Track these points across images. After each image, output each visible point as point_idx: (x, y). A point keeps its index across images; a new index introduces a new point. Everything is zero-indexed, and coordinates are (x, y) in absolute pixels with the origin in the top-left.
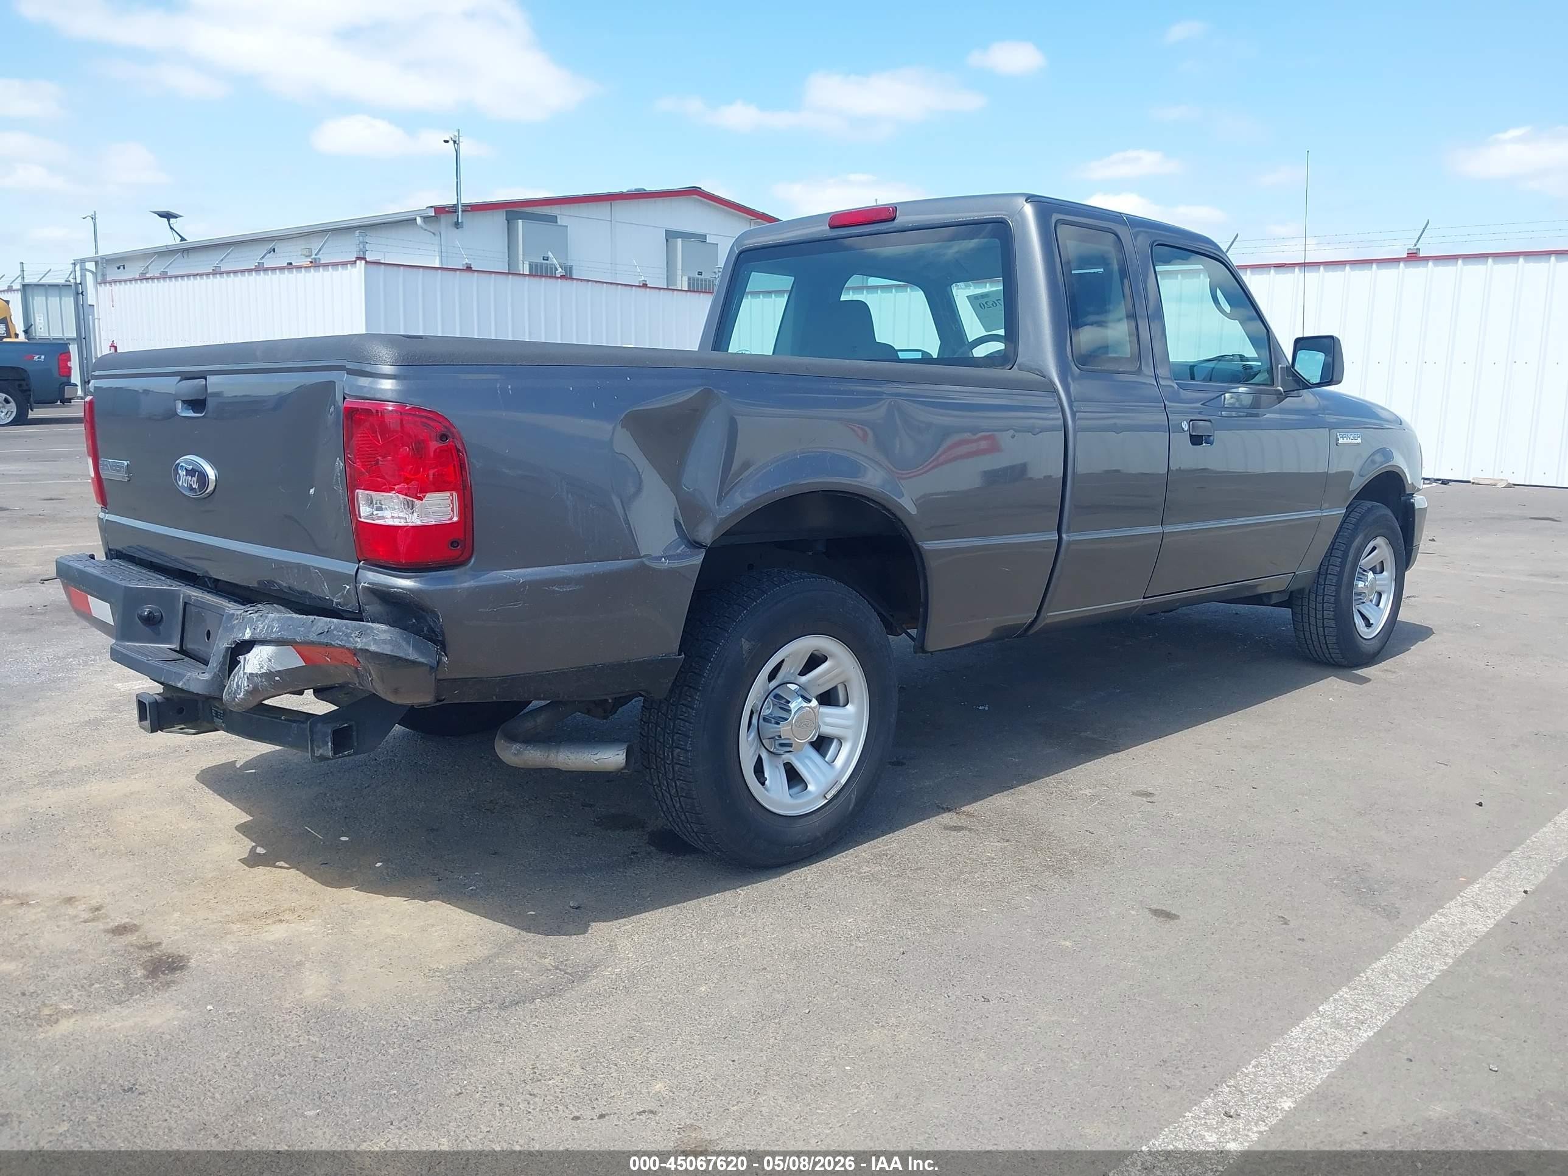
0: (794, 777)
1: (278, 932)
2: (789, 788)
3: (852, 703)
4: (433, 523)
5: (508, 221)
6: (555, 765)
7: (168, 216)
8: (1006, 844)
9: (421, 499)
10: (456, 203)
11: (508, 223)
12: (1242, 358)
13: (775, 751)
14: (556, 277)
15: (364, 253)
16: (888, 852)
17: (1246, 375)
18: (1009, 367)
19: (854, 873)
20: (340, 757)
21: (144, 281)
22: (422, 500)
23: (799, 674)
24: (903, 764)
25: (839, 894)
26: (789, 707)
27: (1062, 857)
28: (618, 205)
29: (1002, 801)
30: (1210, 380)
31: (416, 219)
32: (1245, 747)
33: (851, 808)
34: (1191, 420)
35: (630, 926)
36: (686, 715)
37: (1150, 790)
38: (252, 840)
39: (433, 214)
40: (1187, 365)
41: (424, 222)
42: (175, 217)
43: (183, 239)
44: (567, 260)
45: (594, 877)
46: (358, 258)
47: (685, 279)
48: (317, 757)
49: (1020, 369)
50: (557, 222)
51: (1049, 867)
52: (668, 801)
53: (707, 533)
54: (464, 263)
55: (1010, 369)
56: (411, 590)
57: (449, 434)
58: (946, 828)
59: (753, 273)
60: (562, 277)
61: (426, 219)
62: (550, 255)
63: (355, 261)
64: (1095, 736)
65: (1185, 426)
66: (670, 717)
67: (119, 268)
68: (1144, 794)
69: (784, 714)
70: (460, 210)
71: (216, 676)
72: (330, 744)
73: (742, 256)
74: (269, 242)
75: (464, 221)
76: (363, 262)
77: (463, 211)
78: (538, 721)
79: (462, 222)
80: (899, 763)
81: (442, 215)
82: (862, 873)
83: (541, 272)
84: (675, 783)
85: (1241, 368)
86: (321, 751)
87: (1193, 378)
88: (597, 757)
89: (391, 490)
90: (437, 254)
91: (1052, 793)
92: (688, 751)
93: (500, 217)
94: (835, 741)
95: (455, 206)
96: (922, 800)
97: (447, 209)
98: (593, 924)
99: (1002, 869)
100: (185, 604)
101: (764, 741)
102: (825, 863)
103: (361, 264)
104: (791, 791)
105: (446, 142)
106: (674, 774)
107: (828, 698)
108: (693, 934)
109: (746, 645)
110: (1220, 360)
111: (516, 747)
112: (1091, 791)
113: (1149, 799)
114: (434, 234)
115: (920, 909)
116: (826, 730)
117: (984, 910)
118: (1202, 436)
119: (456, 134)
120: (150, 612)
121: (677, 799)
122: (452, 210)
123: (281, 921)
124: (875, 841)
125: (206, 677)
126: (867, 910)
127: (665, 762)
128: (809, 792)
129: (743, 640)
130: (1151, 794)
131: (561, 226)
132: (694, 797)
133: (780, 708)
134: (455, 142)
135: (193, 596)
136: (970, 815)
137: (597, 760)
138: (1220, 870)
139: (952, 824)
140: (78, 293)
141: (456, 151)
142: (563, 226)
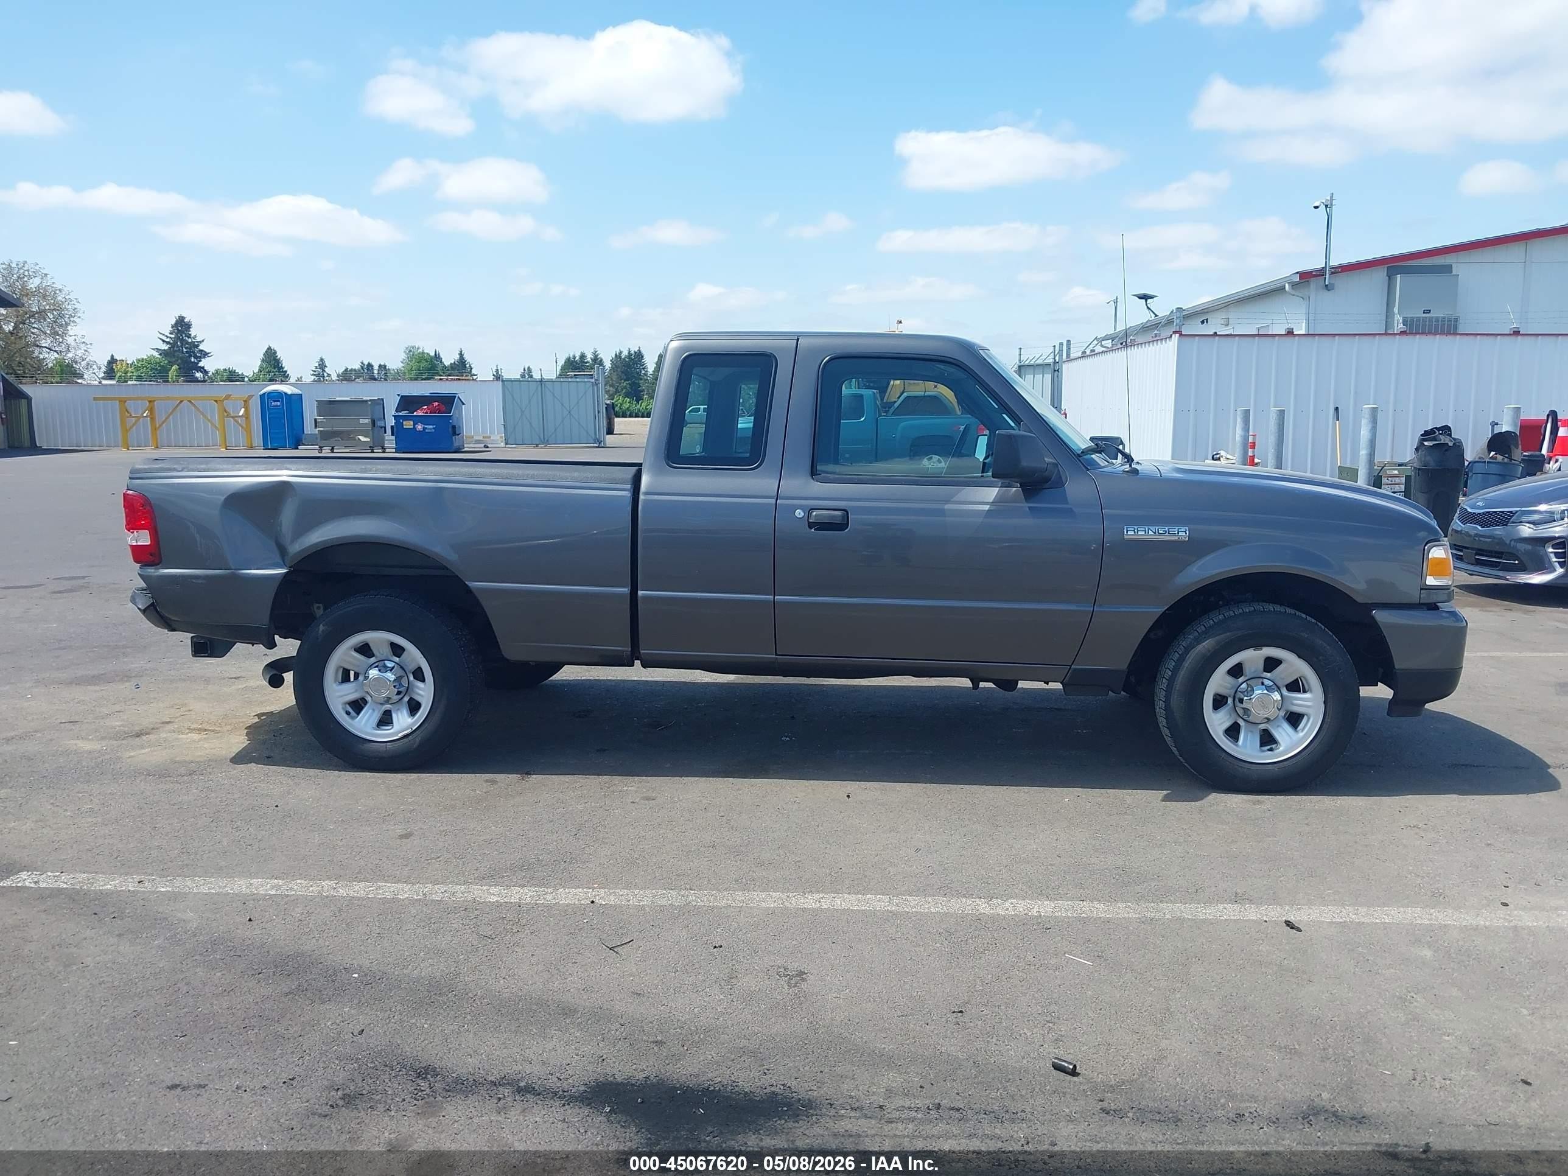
2: (380, 724)
3: (426, 681)
5: (1389, 277)
7: (1145, 297)
10: (1324, 266)
11: (1388, 279)
15: (1180, 327)
28: (1536, 244)
31: (1285, 286)
33: (415, 746)
34: (811, 509)
39: (1301, 280)
41: (1293, 289)
42: (1151, 297)
43: (1156, 316)
44: (1455, 310)
46: (1175, 332)
50: (1450, 272)
53: (287, 561)
57: (145, 504)
58: (488, 780)
61: (1294, 285)
63: (1172, 335)
65: (799, 514)
70: (1328, 272)
75: (1334, 283)
76: (1178, 335)
77: (1331, 273)
79: (1330, 285)
81: (1310, 280)
90: (1304, 317)
93: (1381, 274)
95: (1323, 270)
96: (535, 767)
97: (1314, 273)
103: (1176, 338)
105: (1316, 207)
114: (1305, 298)
122: (1320, 273)
128: (391, 730)
131: (1451, 276)
134: (1327, 206)
140: (1055, 371)
141: (1328, 216)
142: (1454, 275)
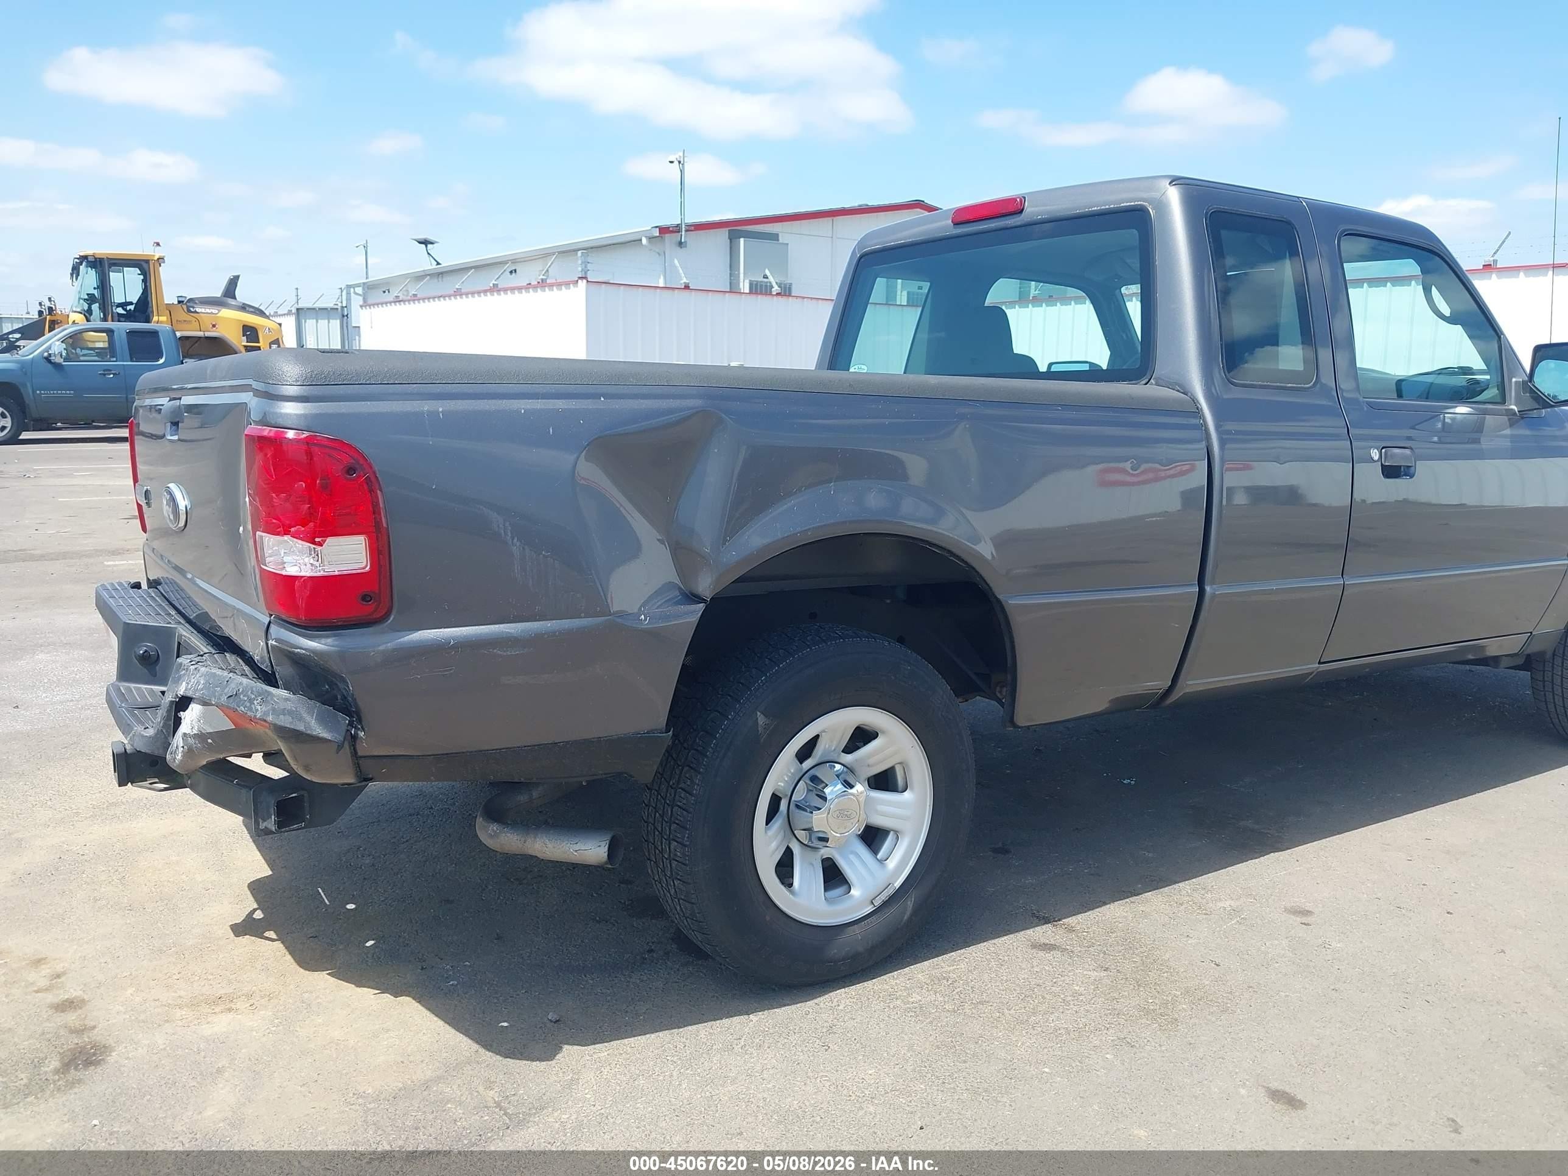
0: (833, 876)
1: (220, 1024)
2: (826, 890)
3: (912, 789)
4: (336, 573)
5: (731, 240)
6: (531, 852)
7: (425, 242)
8: (1105, 974)
9: (320, 544)
10: (680, 222)
11: (731, 242)
12: (1466, 371)
13: (810, 844)
14: (771, 294)
15: (586, 273)
16: (951, 975)
17: (1469, 392)
18: (1144, 382)
19: (899, 1002)
20: (284, 832)
21: (397, 304)
22: (322, 546)
23: (843, 751)
24: (1007, 852)
25: (870, 1032)
26: (824, 793)
27: (1170, 999)
28: (839, 220)
29: (1116, 912)
30: (1427, 398)
31: (641, 240)
32: (1448, 852)
33: (906, 918)
34: (1383, 448)
35: (606, 1054)
36: (685, 802)
37: (1309, 906)
38: (257, 901)
39: (658, 235)
40: (1392, 379)
41: (649, 242)
42: (432, 242)
43: (438, 264)
44: (787, 277)
45: (593, 979)
46: (580, 278)
47: (905, 293)
48: (262, 830)
49: (1157, 384)
50: (778, 240)
51: (1148, 1012)
52: (670, 901)
53: (706, 585)
54: (682, 282)
55: (1146, 384)
56: (314, 652)
57: (357, 466)
58: (1034, 946)
59: (878, 279)
60: (778, 294)
61: (651, 239)
62: (767, 272)
63: (577, 281)
64: (1256, 827)
65: (1375, 454)
66: (668, 802)
67: (384, 292)
68: (1300, 912)
69: (817, 802)
70: (683, 229)
71: (159, 732)
72: (273, 817)
73: (862, 260)
74: (511, 265)
75: (688, 240)
76: (585, 281)
77: (686, 231)
78: (534, 794)
79: (685, 242)
80: (1004, 851)
81: (667, 235)
82: (908, 1003)
83: (759, 289)
84: (674, 883)
85: (1464, 384)
86: (265, 824)
87: (1400, 396)
88: (577, 847)
89: (286, 532)
90: (661, 273)
91: (1181, 904)
92: (685, 846)
93: (724, 234)
94: (892, 833)
95: (679, 226)
96: (1016, 904)
97: (671, 229)
98: (566, 1047)
99: (1088, 1011)
100: (179, 644)
101: (795, 832)
102: (869, 984)
103: (582, 284)
104: (826, 893)
105: (671, 162)
106: (671, 871)
107: (884, 781)
108: (675, 1074)
109: (761, 719)
110: (1439, 374)
111: (494, 827)
112: (1233, 903)
113: (1305, 920)
114: (659, 254)
115: (965, 1062)
116: (879, 821)
117: (1046, 1070)
118: (1401, 466)
119: (681, 154)
120: (146, 651)
121: (676, 900)
122: (677, 229)
123: (230, 1010)
124: (940, 958)
125: (151, 732)
126: (898, 1059)
127: (663, 856)
128: (852, 896)
129: (759, 713)
130: (1307, 913)
131: (783, 244)
132: (693, 901)
133: (817, 795)
134: (679, 162)
135: (185, 636)
136: (1071, 930)
137: (576, 851)
138: (1379, 1035)
139: (1043, 940)
140: (343, 316)
141: (681, 171)
142: (781, 244)
